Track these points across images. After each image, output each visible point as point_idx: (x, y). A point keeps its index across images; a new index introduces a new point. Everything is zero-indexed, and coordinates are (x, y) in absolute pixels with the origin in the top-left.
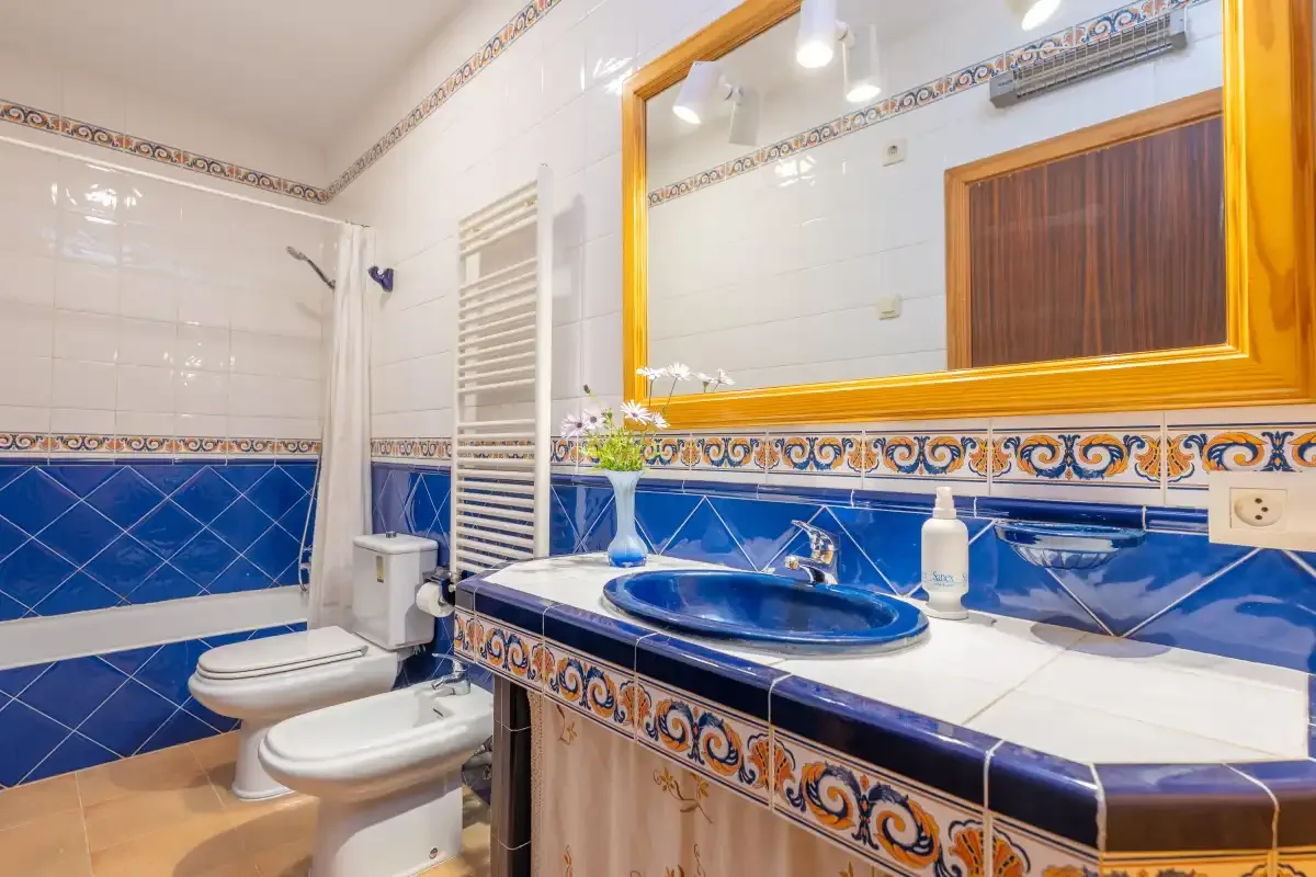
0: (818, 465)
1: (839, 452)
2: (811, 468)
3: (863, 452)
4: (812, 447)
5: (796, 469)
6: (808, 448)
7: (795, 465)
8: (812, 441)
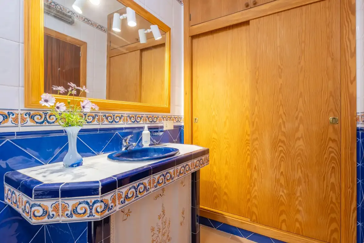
0: (115, 122)
1: (120, 118)
2: (114, 123)
3: (125, 118)
4: (114, 117)
5: (110, 123)
6: (113, 117)
7: (109, 122)
8: (114, 115)
